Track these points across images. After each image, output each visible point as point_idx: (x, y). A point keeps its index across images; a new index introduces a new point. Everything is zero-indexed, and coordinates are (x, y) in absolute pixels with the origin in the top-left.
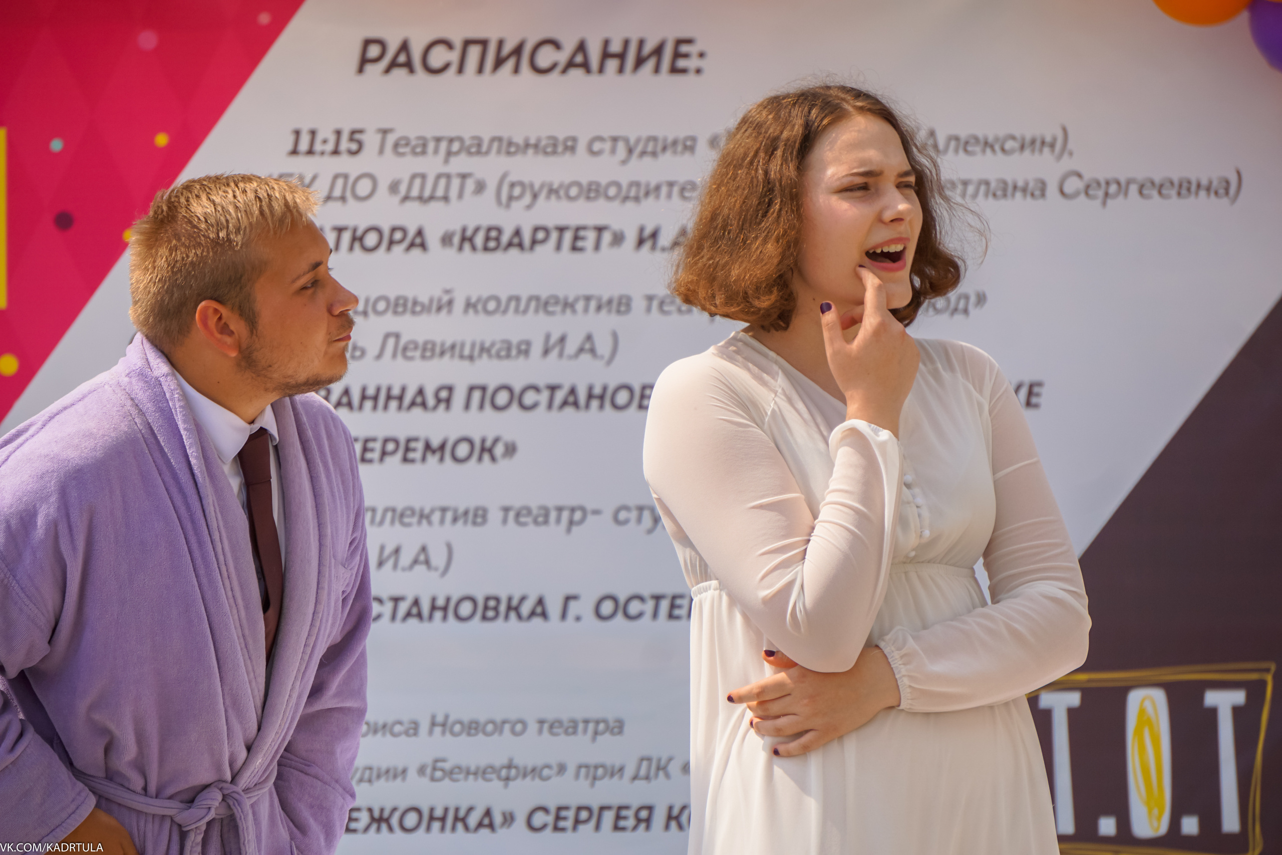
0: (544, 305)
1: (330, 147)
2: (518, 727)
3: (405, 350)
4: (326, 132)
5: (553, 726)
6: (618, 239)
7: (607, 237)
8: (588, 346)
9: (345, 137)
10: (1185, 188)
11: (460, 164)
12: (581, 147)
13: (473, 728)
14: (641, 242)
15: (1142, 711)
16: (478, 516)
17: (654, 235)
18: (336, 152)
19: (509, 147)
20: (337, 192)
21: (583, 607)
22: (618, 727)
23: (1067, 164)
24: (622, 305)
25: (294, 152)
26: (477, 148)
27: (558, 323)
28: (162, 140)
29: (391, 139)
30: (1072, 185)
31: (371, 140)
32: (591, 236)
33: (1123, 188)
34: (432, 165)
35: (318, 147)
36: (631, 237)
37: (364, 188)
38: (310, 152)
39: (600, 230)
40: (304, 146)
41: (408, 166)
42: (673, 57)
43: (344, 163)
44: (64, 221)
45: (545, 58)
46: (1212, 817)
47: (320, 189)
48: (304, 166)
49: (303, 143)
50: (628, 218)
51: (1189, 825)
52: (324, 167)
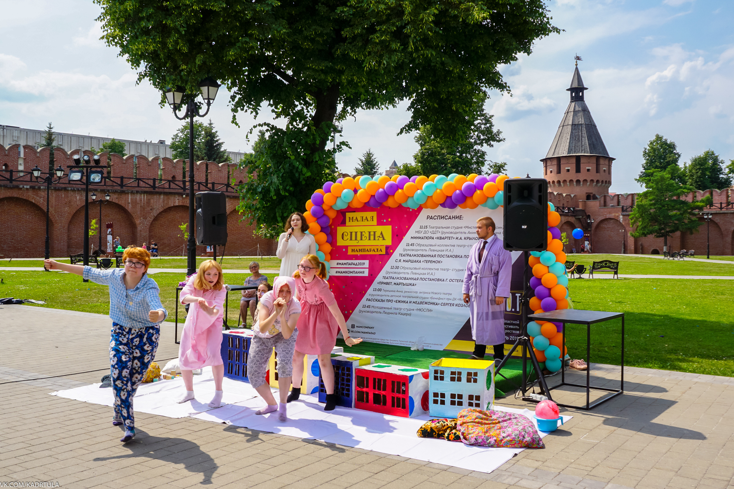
0: (446, 246)
2: (440, 294)
3: (431, 251)
4: (424, 226)
5: (444, 294)
8: (450, 251)
11: (438, 229)
12: (450, 228)
13: (436, 293)
16: (438, 269)
17: (458, 238)
19: (443, 228)
21: (448, 280)
22: (451, 294)
24: (454, 246)
26: (439, 228)
27: (447, 248)
28: (407, 227)
29: (430, 227)
31: (428, 227)
34: (434, 230)
35: (423, 228)
36: (455, 238)
37: (427, 232)
39: (452, 237)
41: (431, 230)
42: (460, 217)
43: (425, 229)
44: (397, 236)
45: (446, 217)
46: (516, 309)
47: (423, 232)
48: (421, 230)
49: (421, 227)
50: (455, 236)
51: (513, 310)
52: (423, 230)
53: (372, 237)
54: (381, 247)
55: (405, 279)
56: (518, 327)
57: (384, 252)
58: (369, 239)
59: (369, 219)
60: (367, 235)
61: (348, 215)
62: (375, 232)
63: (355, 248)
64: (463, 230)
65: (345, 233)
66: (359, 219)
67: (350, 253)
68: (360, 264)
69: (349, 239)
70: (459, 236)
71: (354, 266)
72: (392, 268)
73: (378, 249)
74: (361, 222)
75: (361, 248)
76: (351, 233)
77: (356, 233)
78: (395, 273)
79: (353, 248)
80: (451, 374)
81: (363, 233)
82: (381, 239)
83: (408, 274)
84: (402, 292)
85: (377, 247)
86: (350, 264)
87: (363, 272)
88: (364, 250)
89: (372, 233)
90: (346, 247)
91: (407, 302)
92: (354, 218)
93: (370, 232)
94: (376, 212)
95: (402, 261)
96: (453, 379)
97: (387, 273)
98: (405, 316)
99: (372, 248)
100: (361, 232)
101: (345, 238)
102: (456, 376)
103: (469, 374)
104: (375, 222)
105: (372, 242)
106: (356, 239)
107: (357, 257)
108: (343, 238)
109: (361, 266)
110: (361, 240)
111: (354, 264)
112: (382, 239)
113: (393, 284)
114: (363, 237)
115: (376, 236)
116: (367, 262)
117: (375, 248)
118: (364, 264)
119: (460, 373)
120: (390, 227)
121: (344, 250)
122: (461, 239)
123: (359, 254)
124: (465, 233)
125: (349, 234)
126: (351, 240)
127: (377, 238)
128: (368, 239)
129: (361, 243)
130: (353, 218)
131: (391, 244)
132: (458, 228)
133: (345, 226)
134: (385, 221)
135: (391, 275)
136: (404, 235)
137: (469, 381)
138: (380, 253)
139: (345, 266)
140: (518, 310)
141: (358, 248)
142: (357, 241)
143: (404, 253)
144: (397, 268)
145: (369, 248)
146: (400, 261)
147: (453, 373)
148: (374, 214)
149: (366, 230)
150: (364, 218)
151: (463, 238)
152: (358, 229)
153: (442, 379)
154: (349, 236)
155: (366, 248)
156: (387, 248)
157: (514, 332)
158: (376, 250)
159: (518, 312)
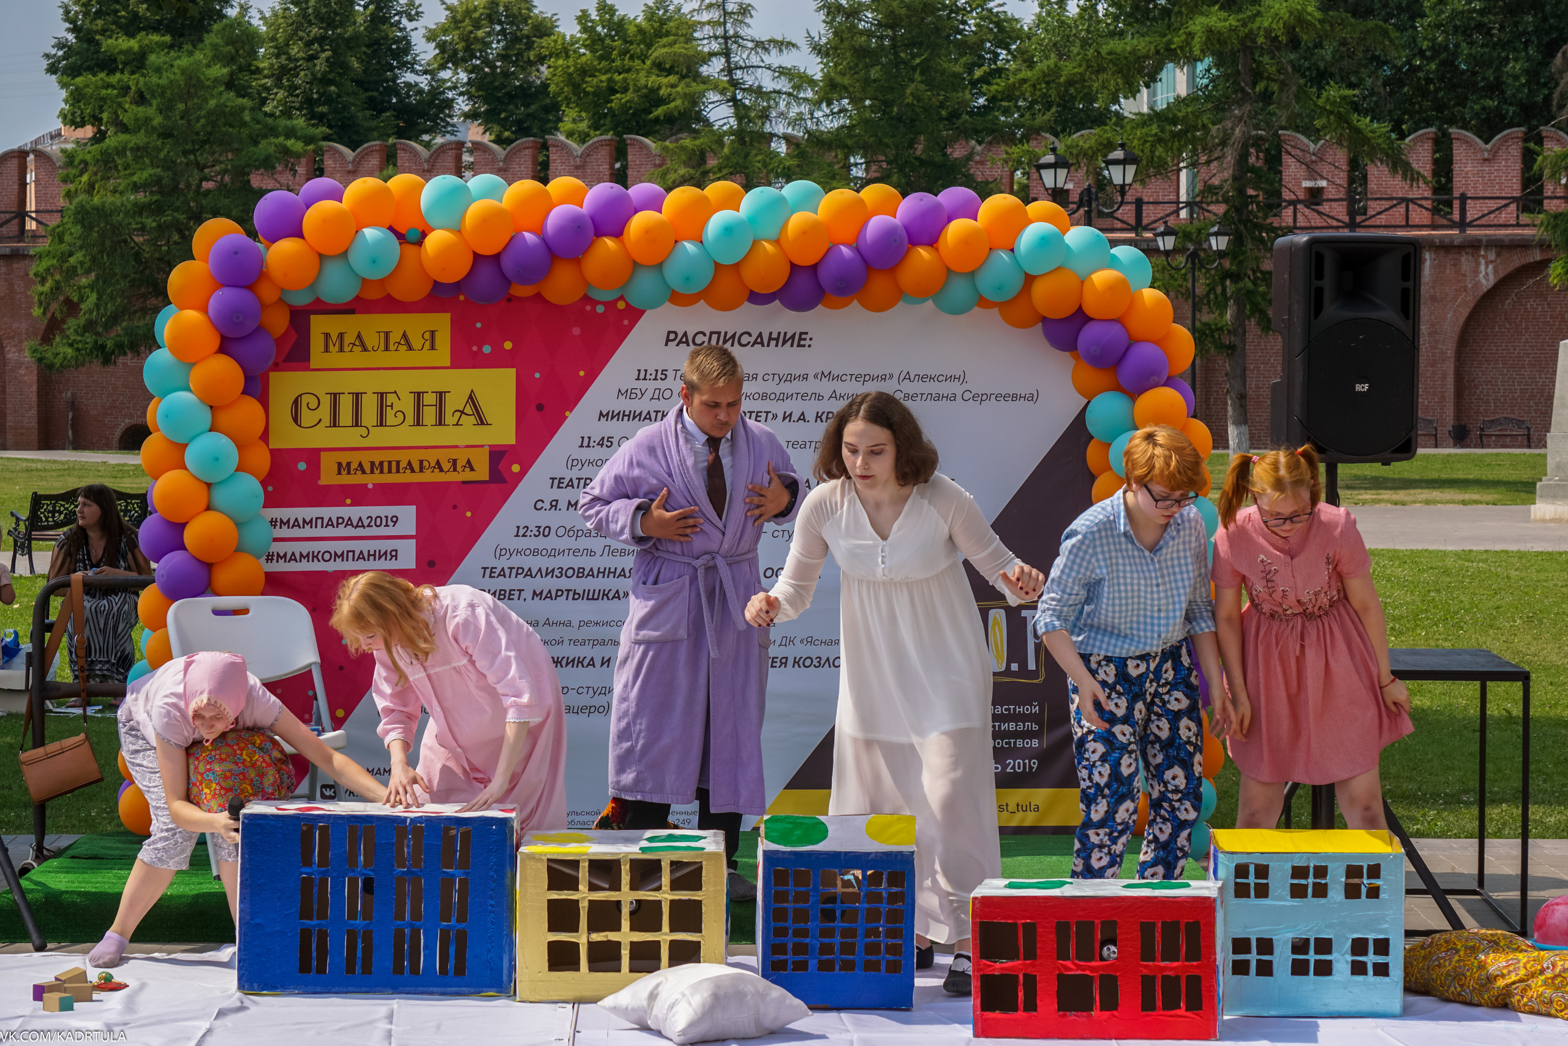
1: (653, 377)
4: (651, 371)
6: (775, 417)
7: (770, 416)
9: (659, 373)
10: (1015, 397)
12: (760, 378)
14: (784, 418)
15: (995, 618)
17: (790, 415)
18: (656, 379)
20: (656, 396)
23: (965, 387)
25: (638, 379)
28: (582, 373)
29: (679, 374)
30: (967, 396)
31: (671, 374)
32: (764, 415)
33: (989, 397)
35: (648, 377)
36: (780, 416)
37: (667, 394)
38: (645, 379)
39: (767, 413)
40: (642, 376)
42: (799, 340)
43: (659, 384)
44: (540, 407)
45: (745, 339)
46: (1023, 663)
47: (649, 395)
48: (642, 385)
49: (641, 375)
50: (779, 408)
51: (1015, 667)
52: (650, 385)
53: (430, 415)
54: (471, 454)
55: (580, 573)
56: (1035, 727)
57: (482, 472)
58: (418, 422)
59: (417, 342)
60: (407, 404)
61: (319, 325)
62: (441, 395)
63: (355, 458)
64: (811, 386)
65: (305, 399)
66: (371, 340)
67: (328, 476)
68: (376, 521)
69: (327, 420)
70: (795, 407)
71: (350, 531)
72: (521, 532)
73: (455, 462)
74: (380, 353)
75: (377, 457)
76: (335, 397)
77: (357, 397)
78: (536, 552)
79: (344, 458)
80: (1293, 877)
81: (391, 399)
82: (469, 421)
83: (591, 553)
84: (569, 624)
85: (453, 454)
86: (330, 523)
87: (394, 555)
88: (395, 467)
89: (430, 399)
90: (313, 456)
91: (592, 663)
92: (349, 339)
93: (418, 395)
94: (447, 317)
95: (563, 505)
96: (1298, 892)
97: (501, 552)
98: (582, 717)
99: (432, 457)
100: (382, 395)
101: (307, 418)
102: (1311, 880)
103: (1353, 871)
104: (443, 353)
105: (429, 435)
106: (357, 423)
107: (359, 496)
108: (296, 419)
109: (382, 531)
110: (381, 423)
111: (349, 523)
112: (472, 420)
113: (527, 594)
114: (390, 413)
115: (449, 409)
116: (407, 516)
117: (444, 457)
118: (395, 520)
119: (1321, 871)
120: (510, 374)
121: (302, 466)
122: (802, 418)
123: (371, 480)
124: (820, 397)
125: (326, 401)
126: (334, 424)
127: (450, 419)
128: (410, 419)
129: (380, 437)
130: (341, 336)
131: (513, 442)
132: (791, 378)
133: (308, 369)
134: (487, 349)
135: (517, 561)
136: (572, 404)
137: (1352, 892)
138: (468, 476)
139: (307, 532)
140: (1032, 666)
141: (366, 458)
142: (364, 432)
143: (568, 475)
144: (543, 532)
145: (415, 457)
146: (554, 504)
147: (1299, 872)
148: (442, 322)
149: (403, 384)
150: (395, 337)
151: (810, 416)
152: (369, 384)
153: (1263, 892)
154: (325, 412)
155: (404, 457)
156: (498, 455)
157: (1020, 743)
158: (446, 466)
159: (1034, 674)
